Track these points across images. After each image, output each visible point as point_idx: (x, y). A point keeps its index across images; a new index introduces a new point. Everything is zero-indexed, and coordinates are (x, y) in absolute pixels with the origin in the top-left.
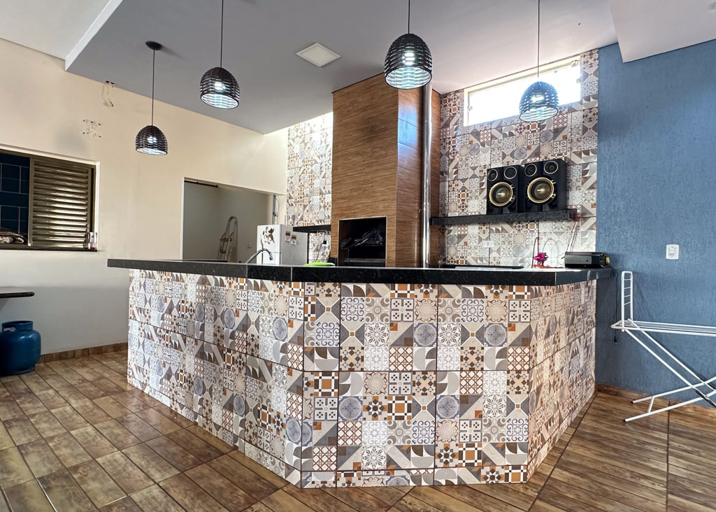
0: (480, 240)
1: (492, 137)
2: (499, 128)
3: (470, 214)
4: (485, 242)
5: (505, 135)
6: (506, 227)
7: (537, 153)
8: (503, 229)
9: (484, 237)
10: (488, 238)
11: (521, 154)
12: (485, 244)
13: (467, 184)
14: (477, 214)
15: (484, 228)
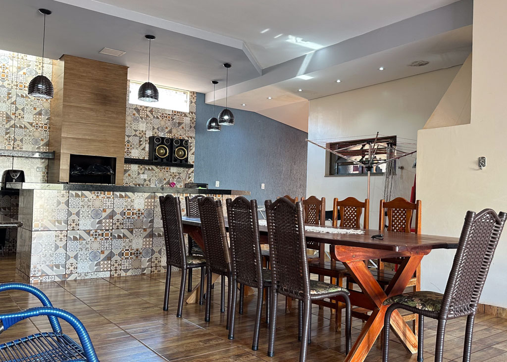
0: (139, 174)
1: (147, 115)
2: (151, 111)
3: (132, 158)
4: (141, 175)
5: (154, 117)
6: (154, 167)
7: (170, 132)
8: (152, 169)
9: (141, 172)
10: (143, 173)
11: (163, 130)
12: (142, 176)
13: (130, 139)
14: (137, 158)
15: (141, 167)
